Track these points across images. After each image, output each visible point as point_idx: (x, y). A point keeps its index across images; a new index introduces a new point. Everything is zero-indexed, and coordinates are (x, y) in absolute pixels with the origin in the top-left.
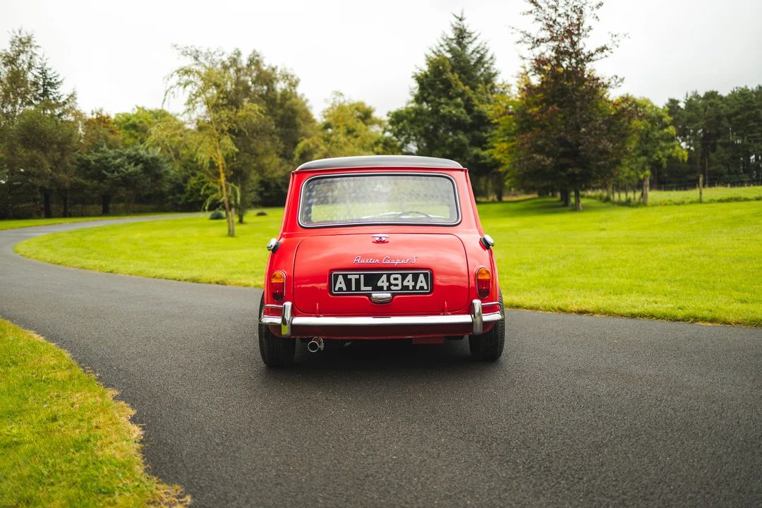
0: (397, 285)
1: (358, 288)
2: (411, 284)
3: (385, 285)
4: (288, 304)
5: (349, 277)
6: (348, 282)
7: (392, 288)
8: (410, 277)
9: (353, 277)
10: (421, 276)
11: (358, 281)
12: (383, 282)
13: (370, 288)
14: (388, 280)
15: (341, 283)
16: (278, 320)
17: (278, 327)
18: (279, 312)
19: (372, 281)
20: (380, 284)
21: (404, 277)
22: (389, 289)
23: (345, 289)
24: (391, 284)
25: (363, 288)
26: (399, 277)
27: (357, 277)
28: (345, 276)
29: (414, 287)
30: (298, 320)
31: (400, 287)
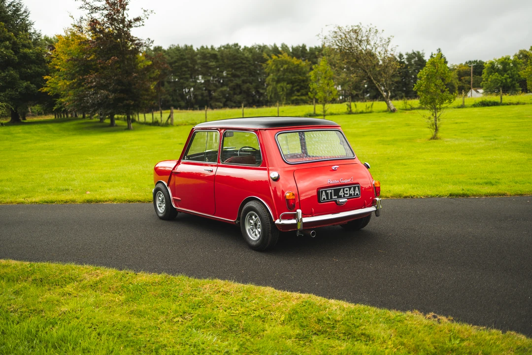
0: (347, 194)
1: (331, 198)
2: (353, 193)
3: (342, 194)
4: (299, 211)
5: (327, 191)
6: (327, 194)
7: (346, 195)
8: (352, 189)
9: (329, 192)
10: (357, 188)
11: (331, 193)
12: (341, 193)
13: (336, 197)
14: (344, 192)
15: (324, 196)
16: (294, 221)
17: (295, 225)
18: (295, 216)
19: (337, 192)
20: (340, 194)
21: (350, 188)
22: (344, 197)
23: (326, 199)
24: (345, 194)
25: (333, 197)
26: (348, 189)
27: (331, 191)
28: (325, 191)
29: (354, 194)
30: (305, 220)
31: (348, 195)
